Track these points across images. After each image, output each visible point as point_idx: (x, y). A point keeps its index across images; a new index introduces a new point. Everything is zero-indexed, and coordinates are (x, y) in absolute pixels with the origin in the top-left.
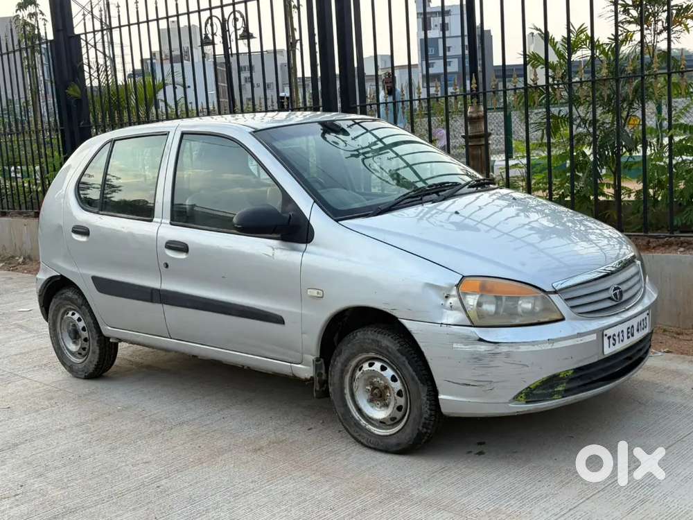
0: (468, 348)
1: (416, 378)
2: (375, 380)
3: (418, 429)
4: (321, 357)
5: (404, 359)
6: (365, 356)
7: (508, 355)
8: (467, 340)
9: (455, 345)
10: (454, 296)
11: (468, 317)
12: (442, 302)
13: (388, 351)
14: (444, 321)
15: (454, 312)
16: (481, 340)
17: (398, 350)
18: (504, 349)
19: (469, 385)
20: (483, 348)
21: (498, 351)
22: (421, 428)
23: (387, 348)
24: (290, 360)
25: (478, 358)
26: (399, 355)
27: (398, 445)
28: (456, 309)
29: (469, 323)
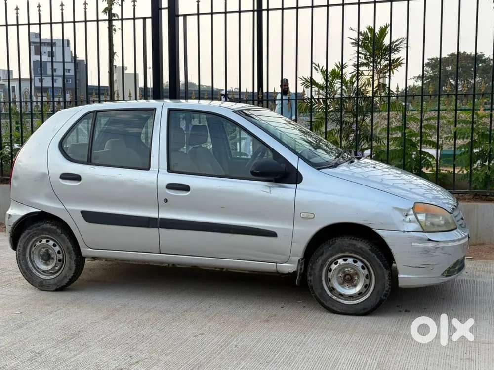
0: (422, 245)
1: (382, 266)
2: (346, 270)
3: (381, 298)
4: (304, 257)
5: (374, 254)
6: (340, 255)
7: (443, 248)
8: (421, 240)
9: (413, 244)
10: (411, 214)
11: (422, 227)
12: (403, 218)
13: (362, 250)
14: (405, 230)
15: (412, 224)
16: (429, 240)
17: (370, 249)
18: (441, 245)
19: (420, 267)
20: (430, 244)
21: (438, 246)
22: (382, 297)
23: (361, 248)
24: (276, 261)
25: (427, 251)
26: (370, 252)
27: (364, 309)
28: (413, 222)
29: (422, 231)
